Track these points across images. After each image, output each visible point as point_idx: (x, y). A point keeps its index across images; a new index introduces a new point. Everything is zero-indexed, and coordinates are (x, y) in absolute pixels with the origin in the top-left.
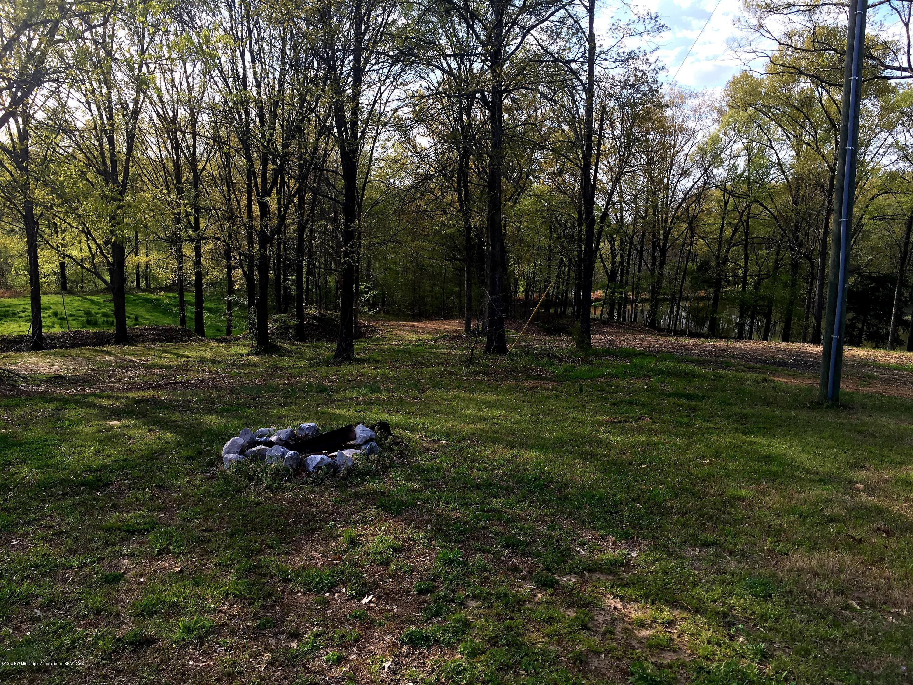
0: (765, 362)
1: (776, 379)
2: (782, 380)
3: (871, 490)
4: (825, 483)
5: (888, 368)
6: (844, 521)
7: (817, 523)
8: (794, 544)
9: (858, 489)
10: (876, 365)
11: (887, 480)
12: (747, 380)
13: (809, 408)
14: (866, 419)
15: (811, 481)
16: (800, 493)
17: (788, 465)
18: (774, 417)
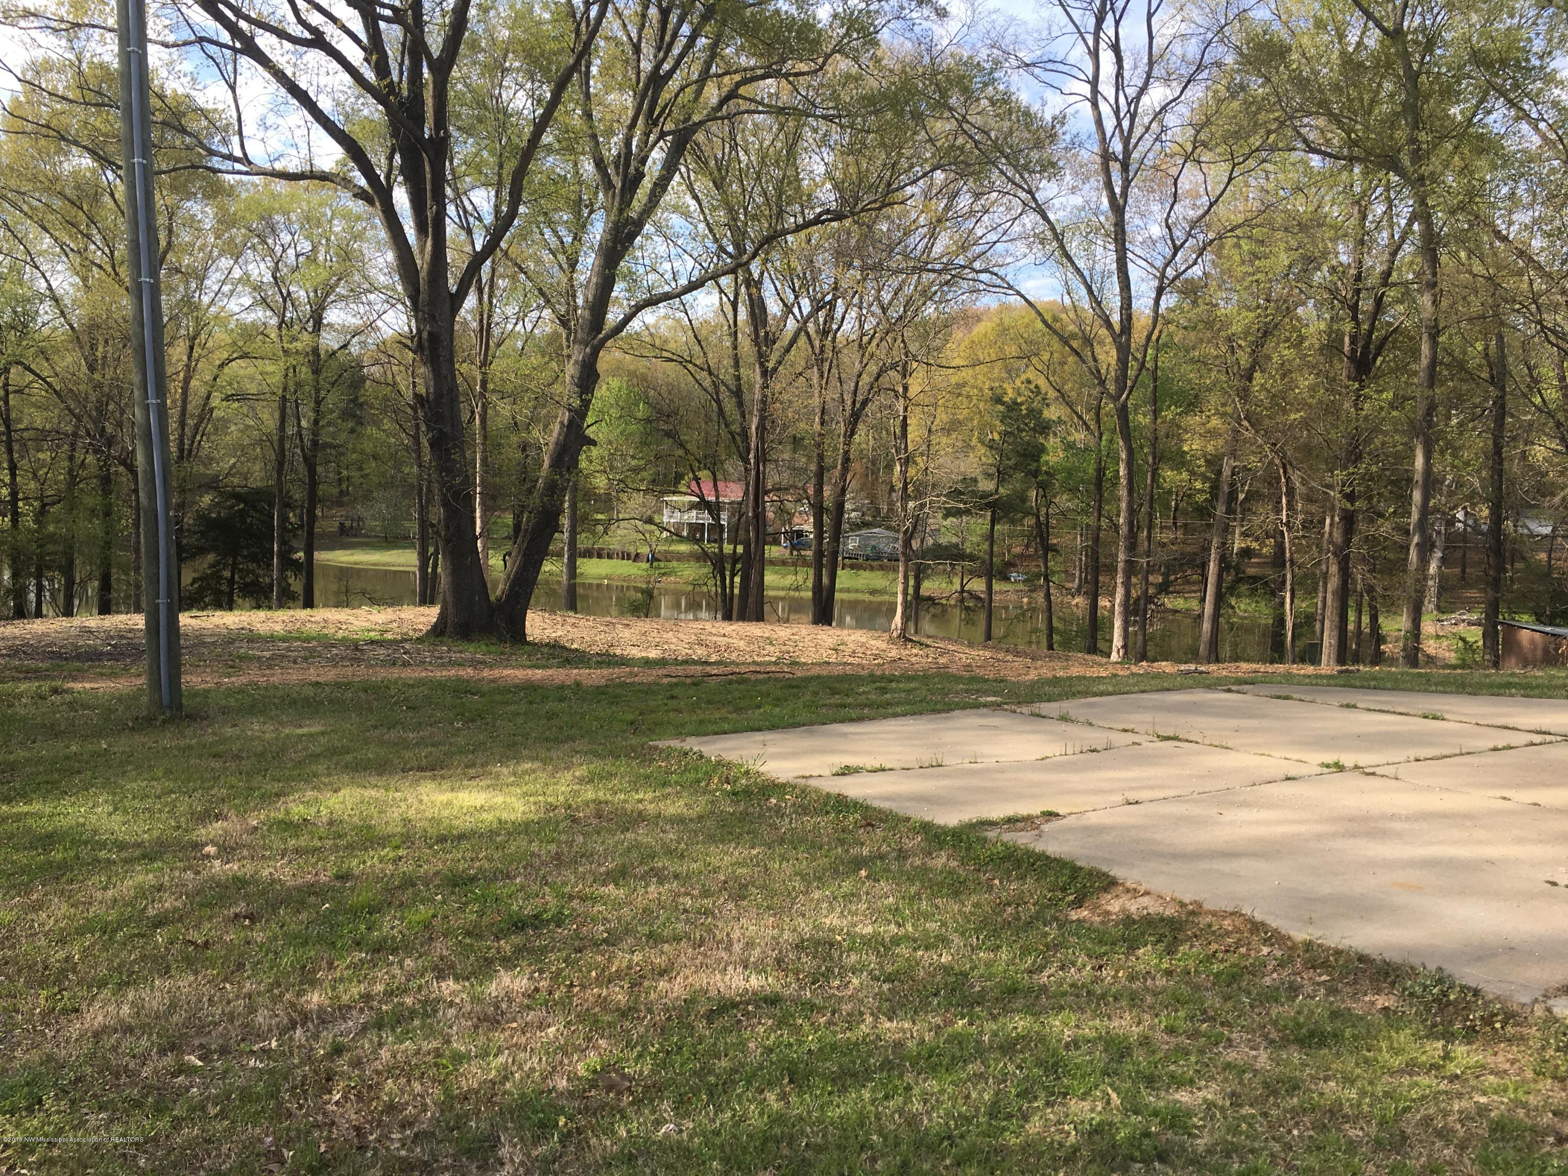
0: (59, 656)
1: (78, 686)
2: (88, 686)
3: (227, 850)
4: (152, 860)
5: (272, 639)
6: (180, 920)
7: (135, 935)
8: (90, 987)
9: (208, 856)
10: (252, 638)
11: (256, 828)
12: (21, 695)
13: (133, 729)
14: (229, 731)
15: (126, 861)
16: (105, 889)
17: (86, 843)
18: (67, 758)
